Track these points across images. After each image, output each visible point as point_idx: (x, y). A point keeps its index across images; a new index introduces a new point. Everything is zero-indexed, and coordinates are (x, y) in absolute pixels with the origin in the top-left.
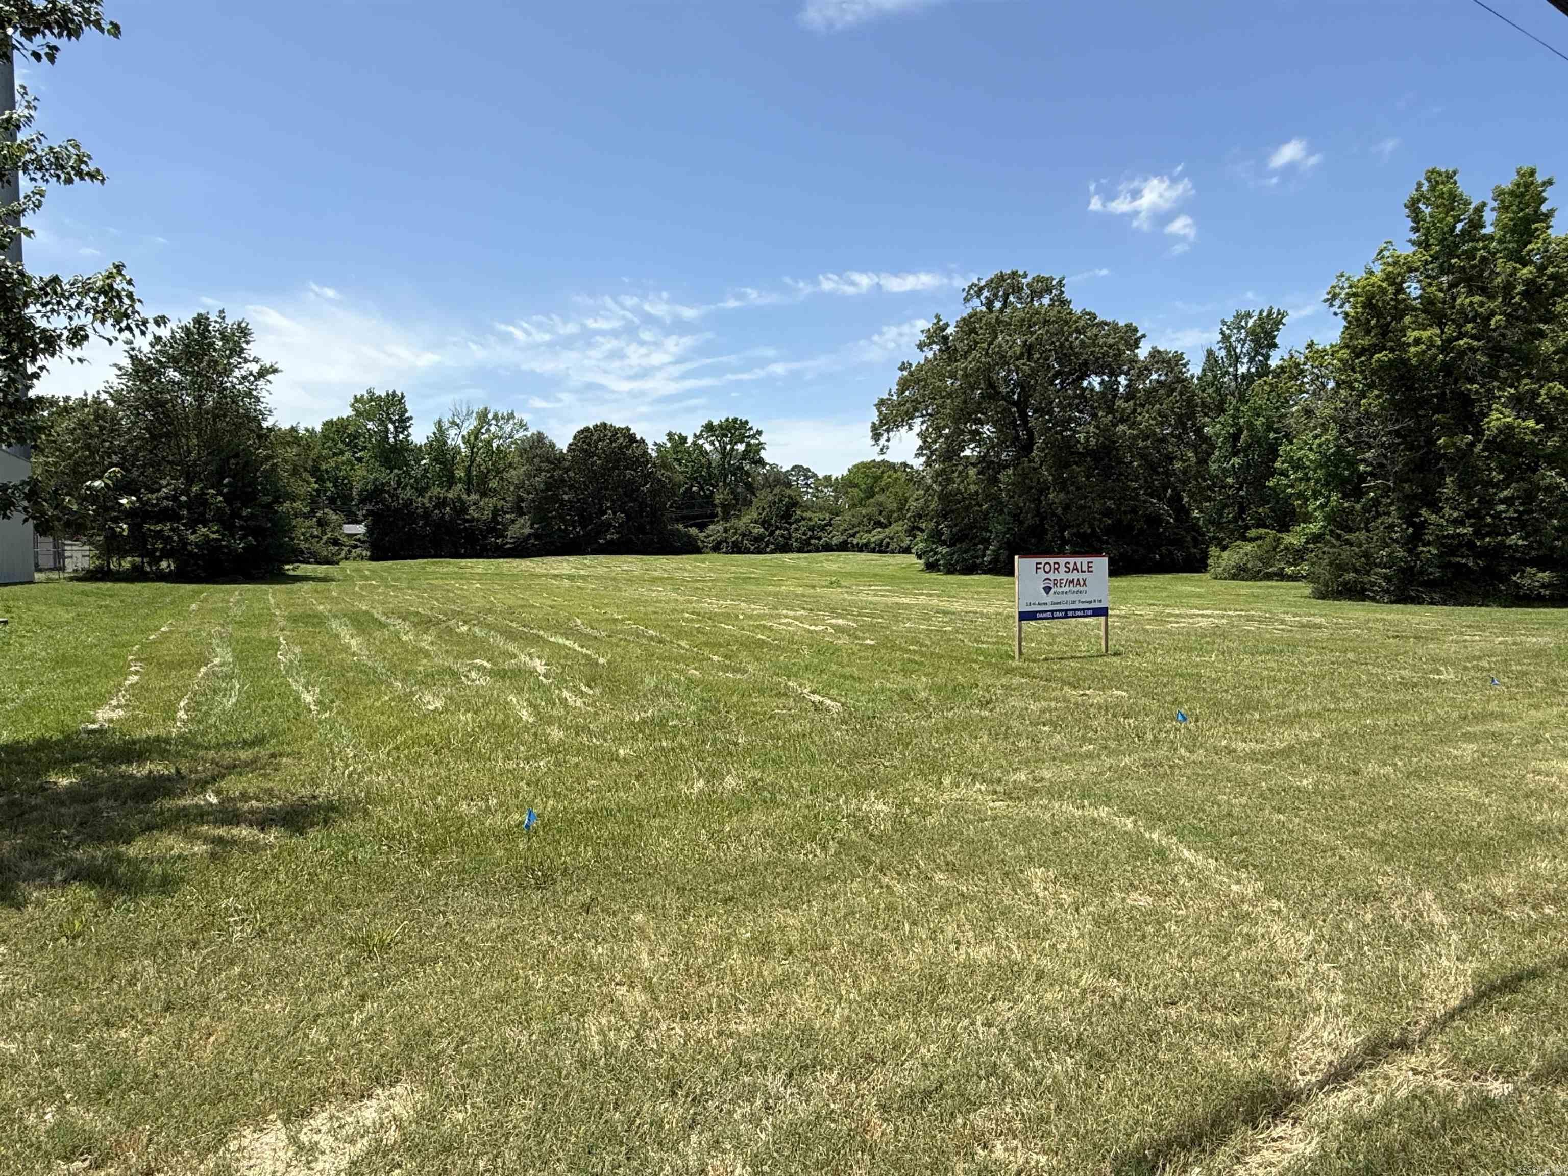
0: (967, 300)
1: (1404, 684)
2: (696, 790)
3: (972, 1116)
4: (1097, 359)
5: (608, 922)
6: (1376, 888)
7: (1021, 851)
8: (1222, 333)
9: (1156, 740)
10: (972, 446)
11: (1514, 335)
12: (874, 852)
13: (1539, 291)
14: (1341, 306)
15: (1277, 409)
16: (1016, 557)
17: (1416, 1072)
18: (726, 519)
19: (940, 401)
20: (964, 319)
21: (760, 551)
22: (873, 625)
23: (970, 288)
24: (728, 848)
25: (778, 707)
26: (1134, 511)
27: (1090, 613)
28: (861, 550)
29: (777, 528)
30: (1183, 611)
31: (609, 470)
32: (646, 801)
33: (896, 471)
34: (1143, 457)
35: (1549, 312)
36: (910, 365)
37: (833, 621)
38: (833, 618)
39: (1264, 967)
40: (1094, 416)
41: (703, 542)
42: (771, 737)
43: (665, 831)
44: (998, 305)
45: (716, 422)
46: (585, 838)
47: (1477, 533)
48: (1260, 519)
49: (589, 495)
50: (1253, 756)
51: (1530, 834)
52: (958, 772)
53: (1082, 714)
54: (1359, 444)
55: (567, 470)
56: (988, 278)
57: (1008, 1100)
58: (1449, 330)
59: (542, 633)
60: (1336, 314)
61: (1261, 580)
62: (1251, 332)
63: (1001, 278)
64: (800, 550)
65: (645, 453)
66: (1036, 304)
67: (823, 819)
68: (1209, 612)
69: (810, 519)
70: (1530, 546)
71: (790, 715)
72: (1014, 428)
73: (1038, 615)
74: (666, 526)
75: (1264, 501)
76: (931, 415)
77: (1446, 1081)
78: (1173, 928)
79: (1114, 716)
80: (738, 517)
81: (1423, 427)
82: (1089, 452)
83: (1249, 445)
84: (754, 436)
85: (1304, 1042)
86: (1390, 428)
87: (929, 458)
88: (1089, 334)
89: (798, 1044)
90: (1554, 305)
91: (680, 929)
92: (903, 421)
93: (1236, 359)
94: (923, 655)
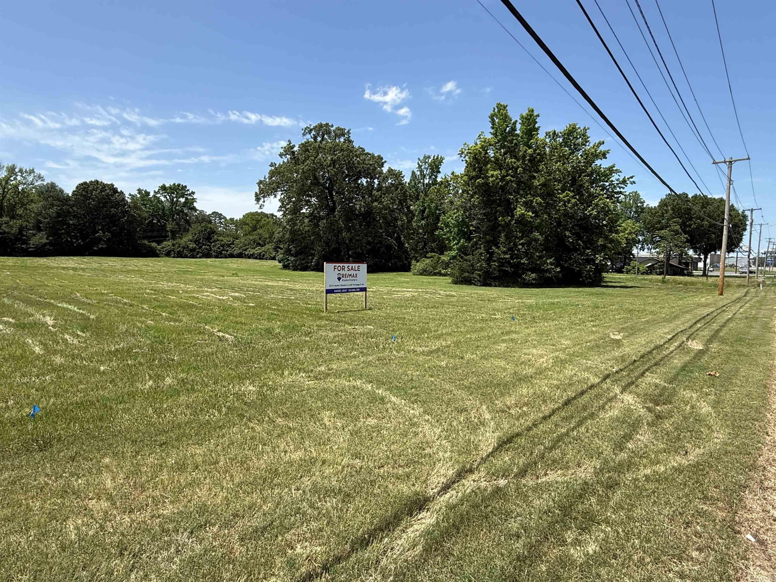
0: (304, 135)
1: (482, 320)
2: (147, 387)
3: (286, 535)
4: (365, 170)
5: (87, 465)
6: (465, 407)
7: (319, 404)
8: (418, 164)
9: (384, 348)
10: (306, 208)
11: (526, 177)
12: (246, 411)
13: (534, 160)
14: (464, 158)
15: (440, 200)
16: (325, 263)
17: (474, 481)
18: (174, 238)
19: (290, 184)
20: (302, 144)
21: (193, 257)
22: (253, 296)
23: (306, 129)
24: (165, 416)
25: (199, 340)
26: (380, 242)
27: (358, 290)
28: (249, 258)
29: (203, 244)
30: (400, 289)
31: (100, 208)
32: (116, 394)
33: (268, 218)
34: (385, 218)
35: (537, 168)
36: (276, 164)
37: (233, 294)
38: (233, 292)
39: (420, 445)
40: (363, 197)
41: (160, 251)
42: (193, 355)
43: (125, 410)
44: (319, 139)
45: (167, 185)
46: (74, 419)
47: (512, 258)
48: (432, 249)
49: (86, 222)
50: (423, 353)
51: (521, 379)
52: (292, 368)
53: (352, 337)
54: (470, 218)
55: (72, 206)
56: (315, 125)
57: (305, 524)
58: (503, 172)
59: (53, 301)
60: (462, 160)
61: (432, 276)
62: (430, 165)
63: (321, 126)
64: (216, 257)
65: (124, 199)
66: (337, 141)
67: (220, 397)
68: (410, 290)
69: (222, 241)
70: (529, 264)
71: (205, 344)
72: (327, 200)
73: (335, 291)
74: (136, 241)
75: (434, 241)
76: (286, 191)
77: (485, 483)
78: (385, 432)
79: (367, 338)
80: (181, 238)
81: (494, 211)
82: (361, 214)
83: (428, 216)
84: (190, 195)
85: (434, 475)
86: (482, 212)
87: (285, 212)
88: (361, 158)
89: (197, 516)
90: (539, 166)
91: (132, 463)
92: (272, 192)
93: (424, 177)
94: (278, 310)
